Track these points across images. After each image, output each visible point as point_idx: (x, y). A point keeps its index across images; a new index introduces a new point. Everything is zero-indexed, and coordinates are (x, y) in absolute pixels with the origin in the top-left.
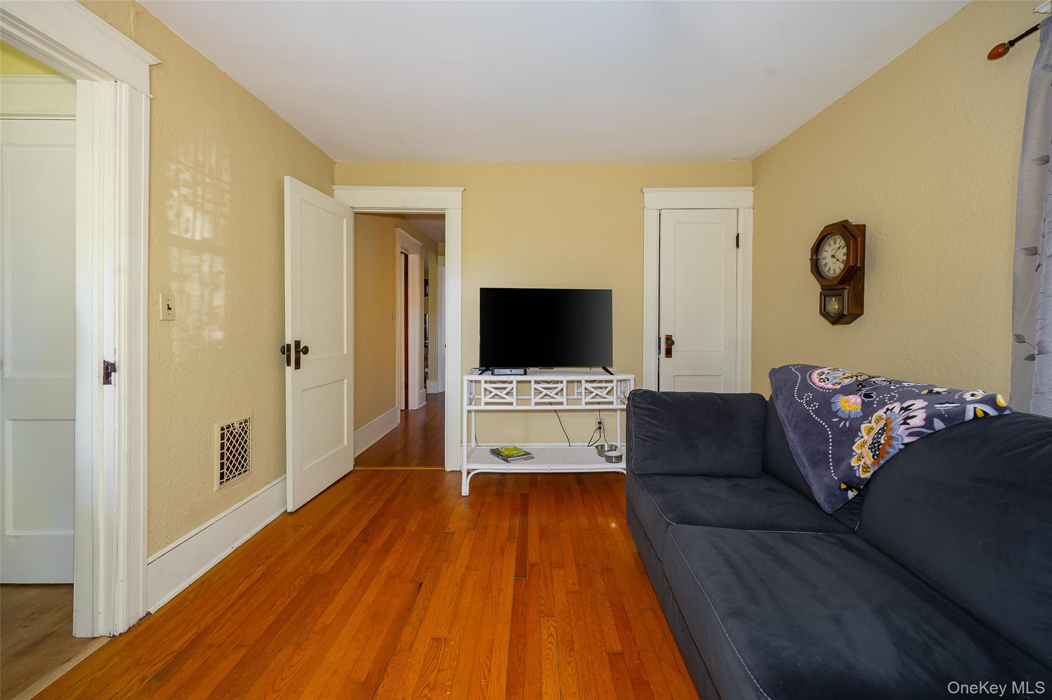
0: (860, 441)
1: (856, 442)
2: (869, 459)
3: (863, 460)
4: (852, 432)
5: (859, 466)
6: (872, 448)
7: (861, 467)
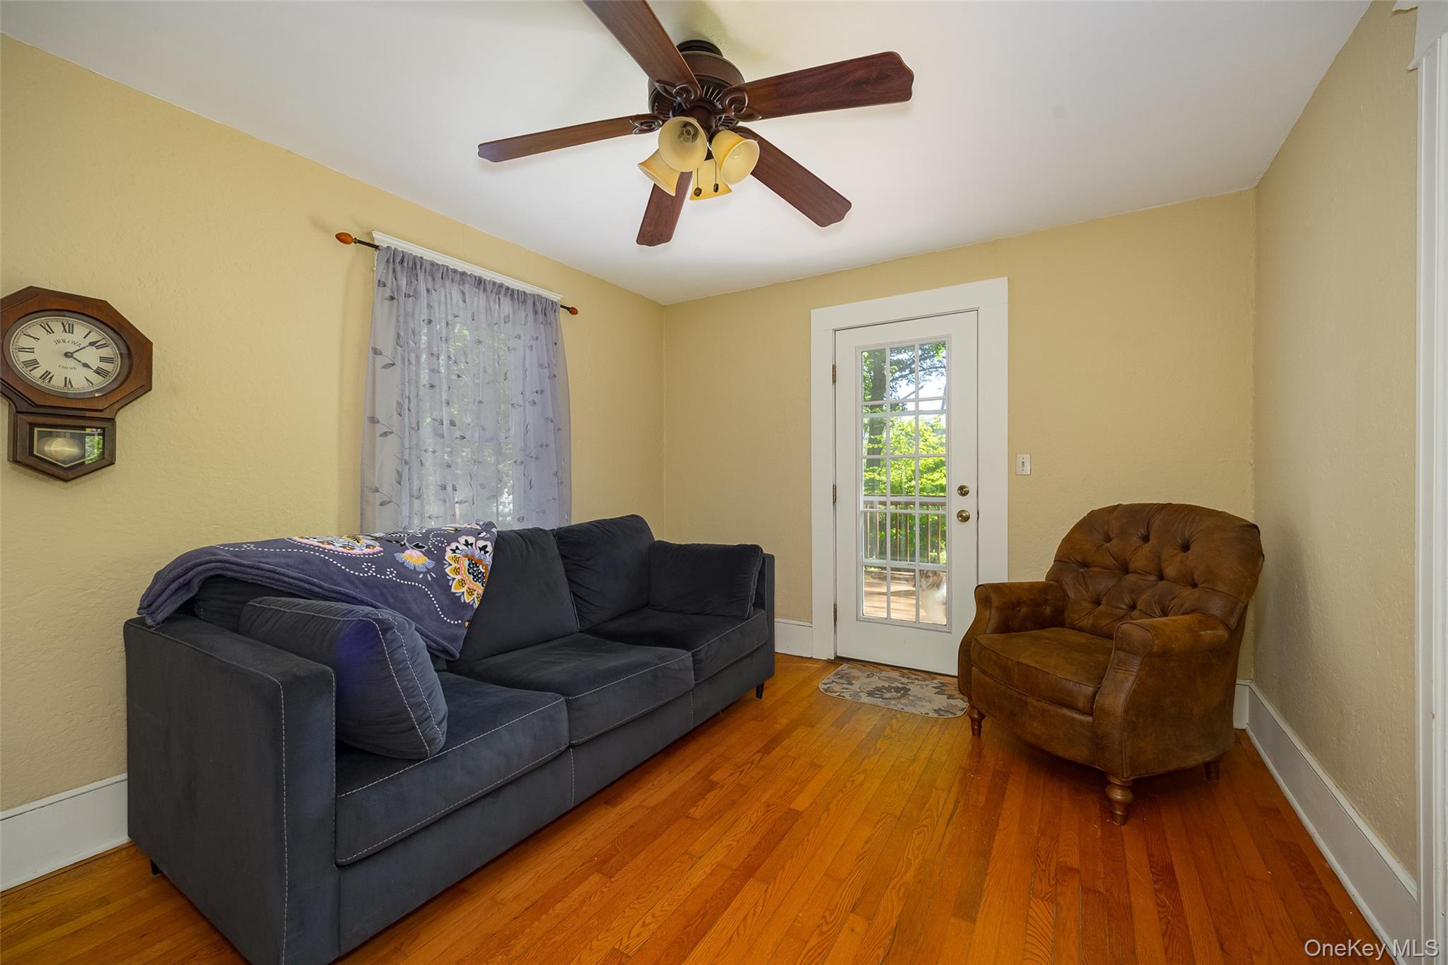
0: (454, 582)
1: (451, 586)
2: (480, 589)
3: (475, 593)
4: (442, 582)
5: (474, 599)
6: (478, 580)
7: (476, 599)
